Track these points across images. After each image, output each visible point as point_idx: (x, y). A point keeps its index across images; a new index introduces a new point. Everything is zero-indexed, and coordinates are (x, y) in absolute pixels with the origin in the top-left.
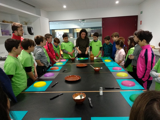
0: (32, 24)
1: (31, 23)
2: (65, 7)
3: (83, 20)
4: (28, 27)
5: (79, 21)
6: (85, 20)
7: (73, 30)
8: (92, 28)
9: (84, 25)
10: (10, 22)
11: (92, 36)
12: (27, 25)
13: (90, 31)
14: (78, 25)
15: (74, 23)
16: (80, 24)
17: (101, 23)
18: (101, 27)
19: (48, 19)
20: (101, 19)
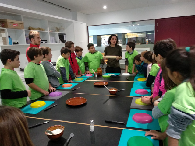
0: (66, 30)
1: (63, 29)
2: (105, 7)
3: (135, 22)
4: (59, 33)
5: (130, 24)
6: (137, 22)
7: (122, 35)
8: (147, 32)
9: (138, 29)
10: (37, 28)
11: (147, 42)
12: (59, 32)
13: (145, 36)
14: (129, 29)
15: (124, 26)
16: (132, 27)
17: (154, 25)
18: (154, 31)
19: (85, 24)
20: (154, 21)
